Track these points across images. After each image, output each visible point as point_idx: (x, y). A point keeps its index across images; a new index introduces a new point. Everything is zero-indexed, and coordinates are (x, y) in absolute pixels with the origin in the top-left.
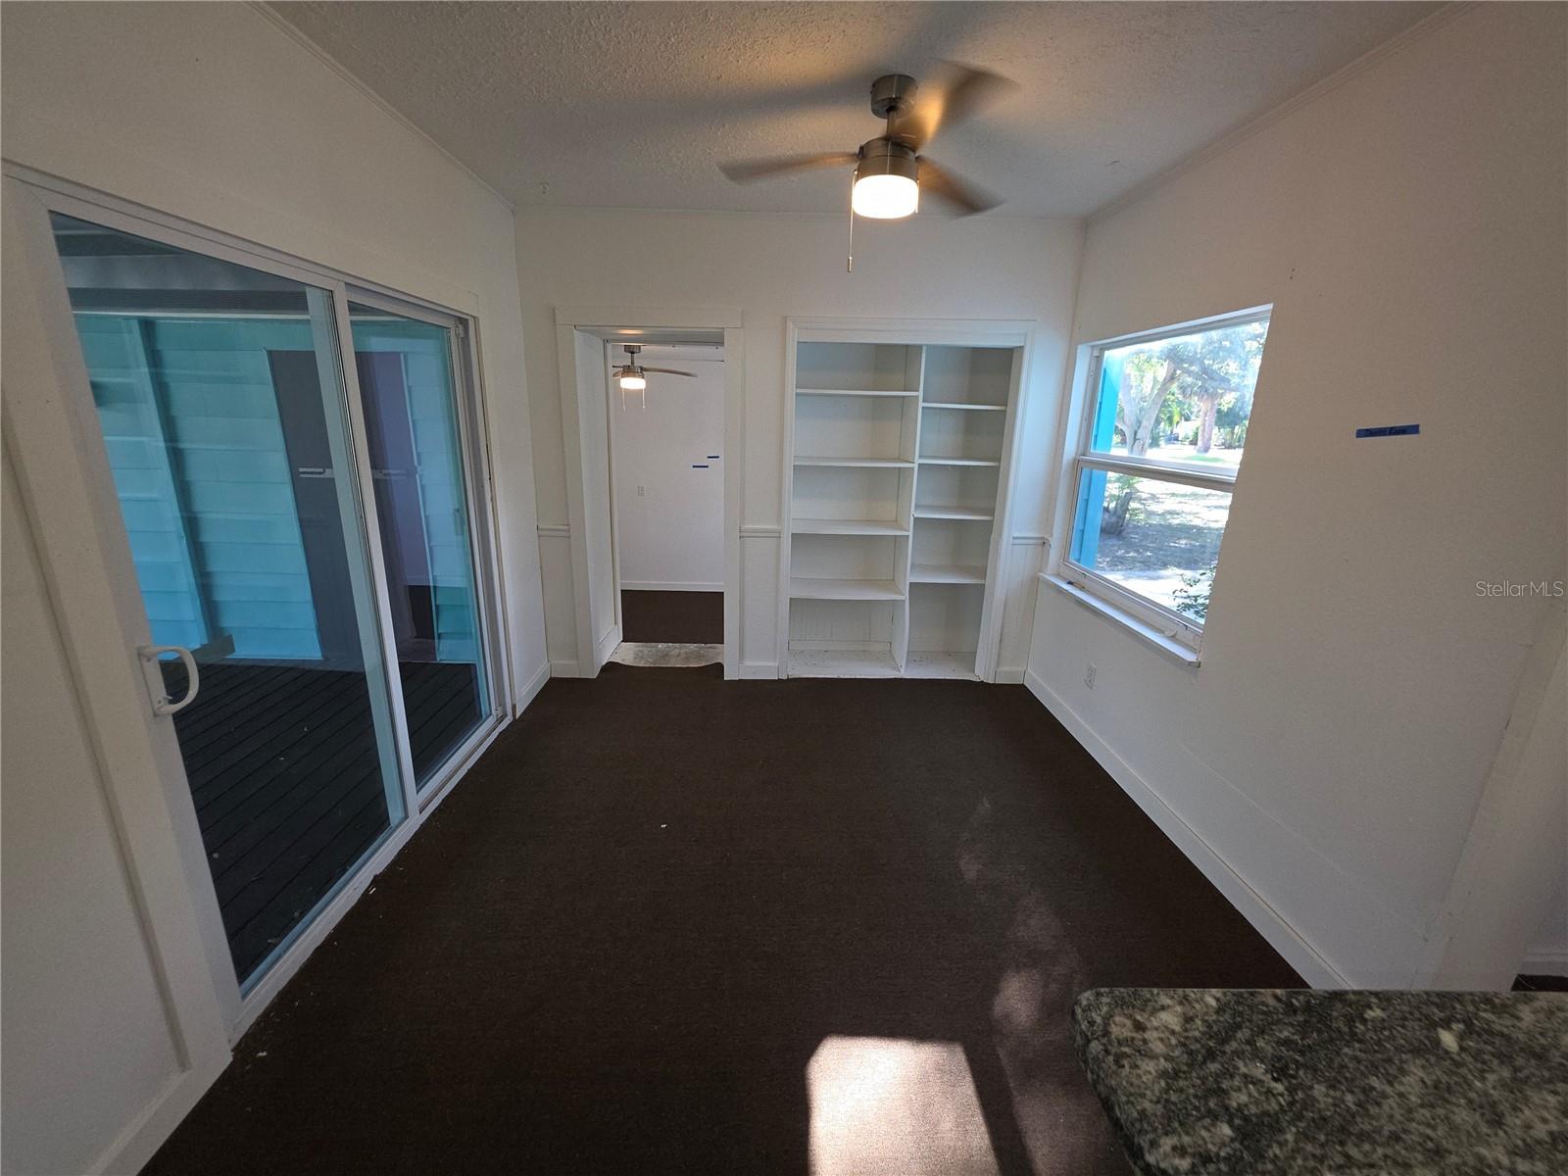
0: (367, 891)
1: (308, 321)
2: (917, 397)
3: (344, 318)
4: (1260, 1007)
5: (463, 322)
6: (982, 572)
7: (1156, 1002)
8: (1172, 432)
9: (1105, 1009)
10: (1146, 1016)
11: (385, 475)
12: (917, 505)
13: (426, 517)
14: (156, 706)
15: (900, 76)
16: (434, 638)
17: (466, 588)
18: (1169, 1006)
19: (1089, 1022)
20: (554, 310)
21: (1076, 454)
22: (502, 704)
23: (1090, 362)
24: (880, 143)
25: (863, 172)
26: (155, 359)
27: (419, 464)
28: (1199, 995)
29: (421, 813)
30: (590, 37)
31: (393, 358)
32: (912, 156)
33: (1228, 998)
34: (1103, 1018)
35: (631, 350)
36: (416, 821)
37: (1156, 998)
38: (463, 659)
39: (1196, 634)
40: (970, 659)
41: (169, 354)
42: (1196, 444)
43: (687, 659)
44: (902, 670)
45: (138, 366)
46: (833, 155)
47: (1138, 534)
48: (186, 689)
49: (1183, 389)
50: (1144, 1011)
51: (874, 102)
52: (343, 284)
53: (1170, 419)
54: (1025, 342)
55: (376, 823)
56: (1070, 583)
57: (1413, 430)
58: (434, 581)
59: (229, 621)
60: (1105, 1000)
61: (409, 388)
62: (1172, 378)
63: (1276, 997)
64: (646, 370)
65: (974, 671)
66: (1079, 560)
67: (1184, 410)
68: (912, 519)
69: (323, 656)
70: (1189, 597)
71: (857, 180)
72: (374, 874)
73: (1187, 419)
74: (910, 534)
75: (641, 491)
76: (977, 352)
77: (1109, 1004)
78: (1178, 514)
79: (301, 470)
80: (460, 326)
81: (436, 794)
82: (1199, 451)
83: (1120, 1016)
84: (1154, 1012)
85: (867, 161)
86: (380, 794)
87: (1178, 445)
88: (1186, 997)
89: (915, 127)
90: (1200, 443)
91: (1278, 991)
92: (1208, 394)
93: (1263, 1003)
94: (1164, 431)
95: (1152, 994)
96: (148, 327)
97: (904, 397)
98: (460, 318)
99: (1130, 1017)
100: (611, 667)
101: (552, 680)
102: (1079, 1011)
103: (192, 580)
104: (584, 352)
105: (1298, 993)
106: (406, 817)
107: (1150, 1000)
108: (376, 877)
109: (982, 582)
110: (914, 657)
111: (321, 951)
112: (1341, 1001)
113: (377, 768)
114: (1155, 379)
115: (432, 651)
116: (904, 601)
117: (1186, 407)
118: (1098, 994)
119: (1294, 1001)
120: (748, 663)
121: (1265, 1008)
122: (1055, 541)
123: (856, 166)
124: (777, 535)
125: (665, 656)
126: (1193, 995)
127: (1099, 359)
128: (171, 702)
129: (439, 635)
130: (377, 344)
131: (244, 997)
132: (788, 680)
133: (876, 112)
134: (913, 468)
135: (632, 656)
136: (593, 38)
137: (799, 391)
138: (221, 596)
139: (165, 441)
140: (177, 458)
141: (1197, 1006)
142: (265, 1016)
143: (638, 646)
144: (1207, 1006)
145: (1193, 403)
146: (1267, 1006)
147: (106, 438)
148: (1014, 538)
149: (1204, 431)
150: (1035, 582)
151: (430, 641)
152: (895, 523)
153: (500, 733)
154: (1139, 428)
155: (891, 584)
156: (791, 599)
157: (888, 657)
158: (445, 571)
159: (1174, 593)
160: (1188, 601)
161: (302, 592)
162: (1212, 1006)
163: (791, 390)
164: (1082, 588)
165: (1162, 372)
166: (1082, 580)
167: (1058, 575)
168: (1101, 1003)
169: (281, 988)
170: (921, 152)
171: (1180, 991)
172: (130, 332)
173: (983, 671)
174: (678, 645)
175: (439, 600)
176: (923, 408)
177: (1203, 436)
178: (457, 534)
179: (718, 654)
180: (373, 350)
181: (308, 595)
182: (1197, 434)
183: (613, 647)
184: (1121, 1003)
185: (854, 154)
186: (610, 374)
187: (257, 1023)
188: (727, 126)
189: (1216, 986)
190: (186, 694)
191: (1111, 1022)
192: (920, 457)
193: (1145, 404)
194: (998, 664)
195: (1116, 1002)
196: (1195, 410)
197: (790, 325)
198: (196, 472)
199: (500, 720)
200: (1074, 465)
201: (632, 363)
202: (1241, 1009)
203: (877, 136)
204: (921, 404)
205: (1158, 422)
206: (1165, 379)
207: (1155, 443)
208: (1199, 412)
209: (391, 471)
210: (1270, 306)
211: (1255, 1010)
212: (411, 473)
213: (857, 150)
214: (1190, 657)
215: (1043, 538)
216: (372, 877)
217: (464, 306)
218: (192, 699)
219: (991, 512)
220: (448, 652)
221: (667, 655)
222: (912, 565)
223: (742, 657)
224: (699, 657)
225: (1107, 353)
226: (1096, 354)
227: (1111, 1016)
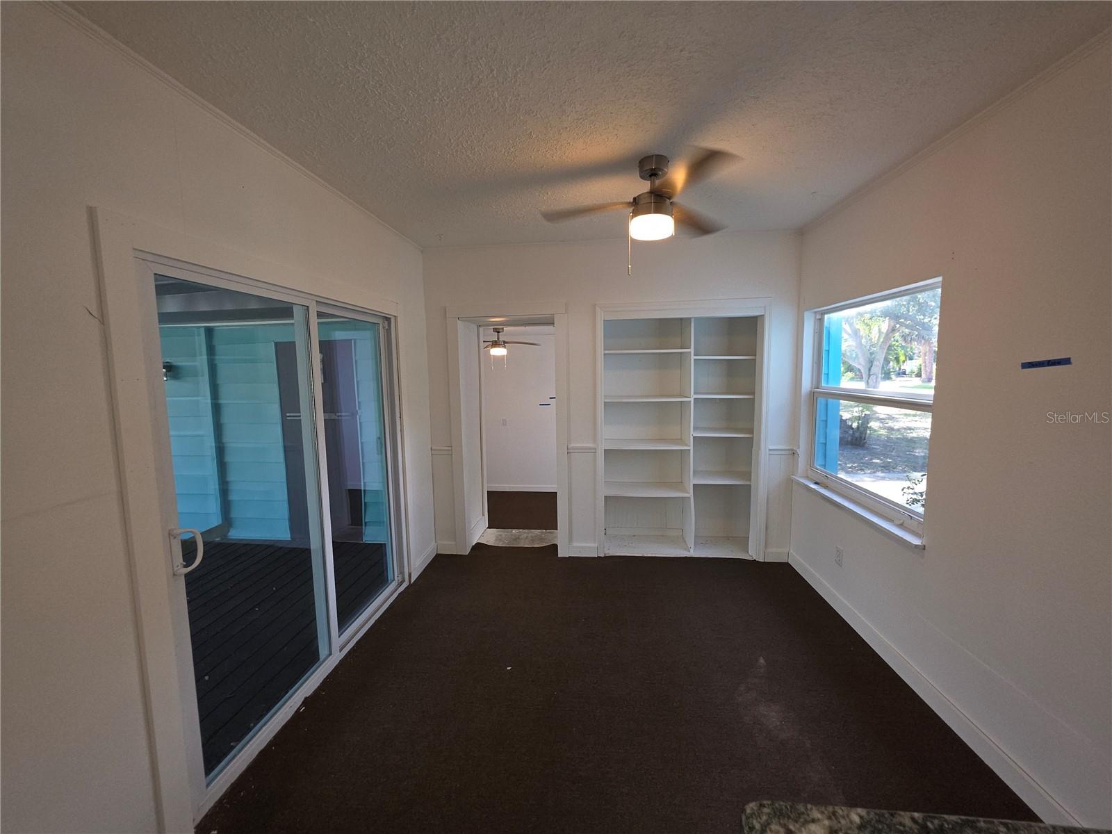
0: (299, 709)
1: (293, 324)
2: (690, 352)
3: (314, 320)
4: (898, 827)
5: (388, 319)
6: (748, 475)
7: (808, 815)
8: (900, 369)
9: (764, 818)
10: (797, 826)
11: (338, 416)
12: (693, 429)
13: (362, 443)
14: (176, 569)
15: (657, 156)
16: (362, 525)
17: (381, 491)
18: (819, 819)
19: (749, 828)
20: (445, 309)
21: (812, 387)
22: (402, 573)
23: (815, 323)
24: (646, 196)
25: (636, 213)
26: (211, 350)
27: (359, 408)
28: (845, 813)
29: (340, 652)
30: (463, 153)
31: (348, 342)
32: (668, 202)
33: (871, 816)
34: (762, 825)
35: (497, 331)
36: (337, 657)
37: (809, 812)
38: (380, 540)
39: (920, 523)
40: (744, 542)
41: (220, 348)
42: (920, 376)
43: (533, 541)
44: (692, 550)
45: (201, 355)
46: (615, 204)
47: (879, 445)
48: (195, 558)
49: (904, 337)
50: (797, 822)
51: (641, 171)
52: (315, 302)
53: (897, 360)
54: (765, 312)
55: (310, 658)
56: (816, 483)
57: (1067, 361)
58: (365, 486)
59: (235, 513)
60: (766, 810)
61: (356, 361)
62: (893, 330)
63: (913, 819)
64: (507, 343)
65: (748, 552)
66: (824, 466)
67: (907, 352)
68: (692, 437)
69: (291, 538)
70: (915, 493)
71: (632, 218)
72: (305, 696)
73: (911, 359)
74: (691, 448)
75: (504, 423)
76: (732, 320)
77: (769, 814)
78: (912, 429)
79: (288, 415)
80: (386, 322)
81: (352, 638)
82: (923, 382)
83: (776, 824)
84: (806, 822)
85: (638, 206)
86: (314, 638)
87: (906, 378)
88: (834, 813)
89: (670, 185)
90: (923, 375)
91: (916, 815)
92: (925, 339)
93: (901, 824)
94: (893, 368)
95: (806, 809)
96: (209, 332)
97: (681, 353)
98: (386, 317)
99: (785, 826)
100: (479, 547)
101: (438, 556)
102: (744, 818)
103: (217, 487)
104: (464, 334)
105: (935, 818)
106: (330, 654)
107: (803, 813)
108: (306, 698)
109: (748, 483)
110: (700, 541)
111: (263, 754)
112: (972, 827)
113: (314, 619)
114: (880, 330)
115: (360, 534)
116: (689, 498)
117: (909, 350)
118: (762, 806)
119: (929, 824)
120: (575, 544)
121: (902, 828)
122: (802, 451)
123: (631, 209)
124: (594, 451)
125: (517, 539)
126: (840, 812)
127: (821, 321)
128: (185, 566)
129: (365, 523)
130: (339, 335)
131: (208, 785)
132: (605, 557)
133: (642, 177)
134: (690, 401)
135: (494, 539)
136: (465, 153)
137: (607, 352)
138: (233, 497)
139: (211, 399)
140: (217, 409)
141: (843, 822)
142: (220, 802)
143: (498, 532)
144: (851, 822)
145: (914, 347)
146: (904, 826)
147: (167, 399)
148: (770, 450)
149: (925, 366)
150: (789, 484)
151: (360, 527)
152: (681, 441)
153: (399, 594)
154: (872, 366)
155: (679, 485)
156: (605, 497)
157: (681, 541)
158: (371, 480)
159: (903, 490)
160: (914, 497)
161: (282, 495)
162: (855, 823)
163: (601, 351)
164: (826, 487)
165: (885, 325)
166: (825, 481)
167: (807, 478)
168: (762, 812)
169: (232, 781)
170: (675, 200)
171: (830, 809)
172: (199, 335)
173: (754, 553)
174: (526, 531)
175: (367, 499)
176: (695, 360)
177: (926, 371)
178: (378, 454)
179: (555, 537)
180: (337, 339)
181: (285, 497)
182: (920, 369)
183: (480, 531)
184: (779, 814)
185: (630, 203)
186: (482, 347)
187: (215, 807)
188: (549, 193)
189: (862, 806)
190: (194, 561)
191: (768, 830)
192: (695, 393)
193: (875, 349)
194: (766, 546)
195: (775, 812)
196: (916, 351)
197: (598, 309)
198: (226, 419)
199: (400, 584)
200: (810, 394)
201: (498, 339)
202: (880, 827)
203: (646, 191)
204: (693, 357)
205: (887, 361)
206: (888, 330)
207: (887, 376)
208: (920, 352)
209: (343, 414)
210: (940, 279)
211: (893, 829)
212: (354, 414)
213: (632, 200)
214: (916, 541)
215: (792, 450)
216: (303, 698)
217: (389, 310)
218: (197, 564)
219: (751, 431)
220: (371, 535)
221: (519, 538)
222: (694, 472)
223: (571, 540)
224: (542, 539)
225: (826, 316)
226: (818, 317)
227: (769, 824)
